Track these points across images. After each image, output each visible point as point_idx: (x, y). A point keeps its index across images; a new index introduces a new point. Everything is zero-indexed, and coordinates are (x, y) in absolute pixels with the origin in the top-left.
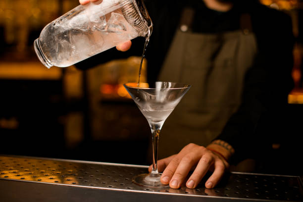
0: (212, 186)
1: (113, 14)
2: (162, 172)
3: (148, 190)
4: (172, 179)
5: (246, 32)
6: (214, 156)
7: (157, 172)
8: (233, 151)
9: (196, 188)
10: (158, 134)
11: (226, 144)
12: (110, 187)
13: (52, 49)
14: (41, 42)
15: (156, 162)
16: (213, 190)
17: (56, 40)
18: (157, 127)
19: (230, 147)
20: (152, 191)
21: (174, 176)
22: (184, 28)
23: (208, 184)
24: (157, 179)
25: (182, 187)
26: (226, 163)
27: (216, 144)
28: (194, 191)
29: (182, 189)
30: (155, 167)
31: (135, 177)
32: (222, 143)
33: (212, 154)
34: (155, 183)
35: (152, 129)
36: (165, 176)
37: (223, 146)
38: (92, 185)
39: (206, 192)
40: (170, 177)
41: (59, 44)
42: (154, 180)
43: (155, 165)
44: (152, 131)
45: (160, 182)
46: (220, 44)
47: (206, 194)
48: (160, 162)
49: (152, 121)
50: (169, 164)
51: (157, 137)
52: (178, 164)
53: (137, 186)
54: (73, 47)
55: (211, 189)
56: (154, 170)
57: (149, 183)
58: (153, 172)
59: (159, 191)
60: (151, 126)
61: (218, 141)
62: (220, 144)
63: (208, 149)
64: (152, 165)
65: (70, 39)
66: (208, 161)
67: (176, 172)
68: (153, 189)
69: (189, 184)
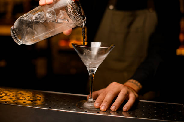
0: (127, 110)
1: (61, 11)
2: (95, 100)
3: (86, 112)
4: (101, 105)
5: (151, 10)
6: (129, 90)
7: (92, 100)
8: (141, 86)
9: (117, 111)
10: (93, 75)
11: (137, 82)
12: (62, 109)
13: (22, 33)
14: (14, 29)
15: (91, 93)
16: (127, 112)
17: (24, 28)
18: (93, 71)
19: (139, 84)
20: (89, 112)
21: (103, 103)
22: (111, 7)
23: (125, 108)
24: (92, 105)
25: (108, 110)
26: (137, 95)
27: (130, 82)
28: (116, 113)
29: (108, 111)
30: (91, 97)
31: (78, 102)
32: (134, 81)
33: (127, 89)
34: (91, 107)
35: (89, 72)
36: (97, 103)
37: (135, 83)
38: (50, 108)
39: (123, 113)
40: (100, 104)
41: (26, 30)
42: (90, 105)
43: (91, 95)
44: (90, 73)
45: (94, 106)
46: (134, 17)
47: (123, 115)
48: (94, 93)
49: (90, 67)
50: (100, 95)
51: (92, 77)
52: (106, 95)
53: (79, 109)
54: (35, 33)
55: (126, 112)
56: (90, 99)
57: (87, 107)
58: (90, 100)
59: (93, 112)
60: (89, 71)
61: (132, 80)
62: (133, 82)
63: (125, 86)
64: (89, 95)
65: (33, 27)
66: (125, 94)
67: (104, 100)
68: (89, 111)
69: (113, 108)
